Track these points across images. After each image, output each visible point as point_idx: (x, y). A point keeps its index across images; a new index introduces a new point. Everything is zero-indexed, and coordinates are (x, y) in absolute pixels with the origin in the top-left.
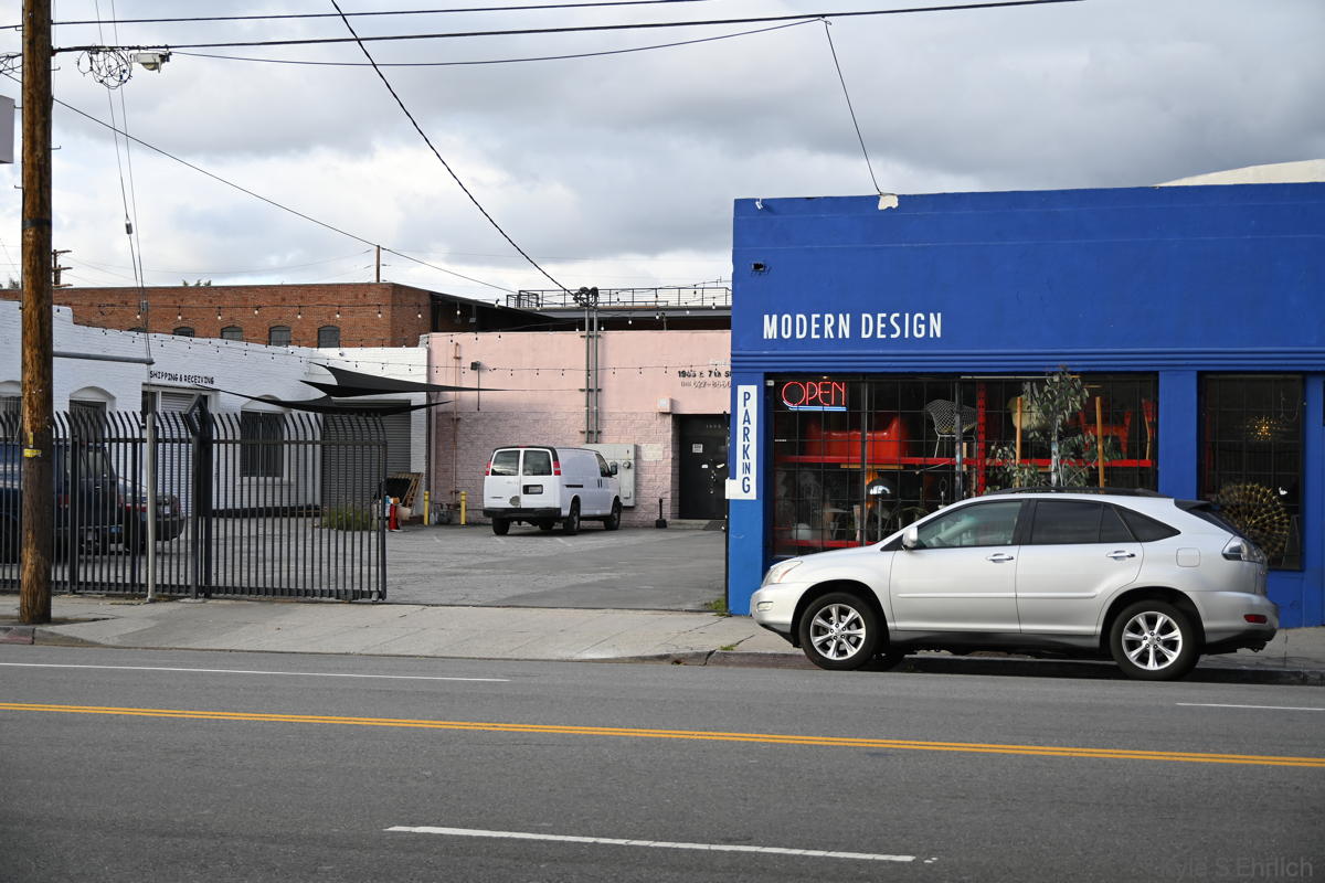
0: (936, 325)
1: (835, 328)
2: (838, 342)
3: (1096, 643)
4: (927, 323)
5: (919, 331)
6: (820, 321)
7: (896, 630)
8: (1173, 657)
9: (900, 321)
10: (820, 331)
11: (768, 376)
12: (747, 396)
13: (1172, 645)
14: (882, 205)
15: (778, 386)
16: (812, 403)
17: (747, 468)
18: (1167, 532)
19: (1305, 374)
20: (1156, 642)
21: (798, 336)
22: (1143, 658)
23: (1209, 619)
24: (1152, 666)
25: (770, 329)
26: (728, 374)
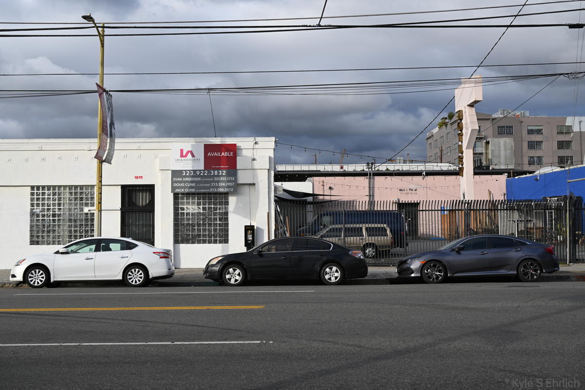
26: (416, 190)
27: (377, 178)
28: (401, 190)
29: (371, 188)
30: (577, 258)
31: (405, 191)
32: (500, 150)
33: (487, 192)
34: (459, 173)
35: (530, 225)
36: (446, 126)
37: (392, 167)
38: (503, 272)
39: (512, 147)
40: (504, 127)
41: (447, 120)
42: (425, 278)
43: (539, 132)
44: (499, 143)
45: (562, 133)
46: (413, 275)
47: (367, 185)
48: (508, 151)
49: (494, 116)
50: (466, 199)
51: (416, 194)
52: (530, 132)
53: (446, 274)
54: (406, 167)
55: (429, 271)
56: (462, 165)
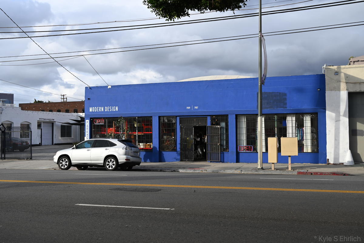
0: (117, 109)
1: (101, 110)
2: (101, 112)
3: (102, 164)
4: (115, 108)
5: (114, 110)
6: (99, 108)
7: (73, 163)
8: (114, 166)
9: (111, 108)
10: (99, 110)
11: (91, 118)
12: (87, 122)
13: (114, 165)
14: (108, 88)
15: (93, 120)
16: (99, 123)
17: (87, 135)
18: (115, 145)
19: (177, 116)
20: (111, 164)
21: (95, 111)
22: (109, 167)
23: (119, 160)
24: (111, 168)
25: (91, 110)
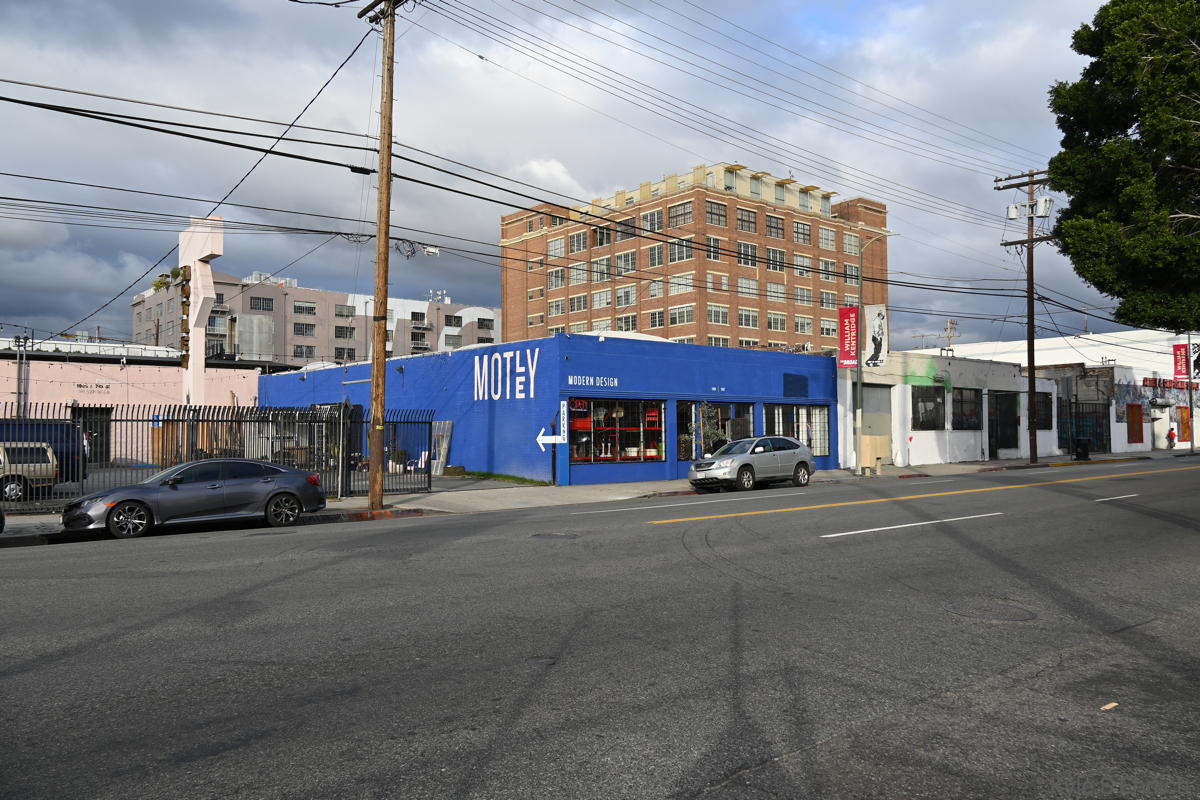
0: (616, 382)
1: (589, 382)
2: (590, 387)
4: (613, 381)
5: (611, 384)
6: (585, 379)
9: (607, 380)
10: (585, 383)
11: (570, 398)
12: (564, 405)
14: (600, 340)
15: (571, 402)
16: (579, 407)
17: (564, 431)
21: (579, 384)
25: (570, 382)
26: (107, 387)
27: (33, 364)
28: (80, 386)
29: (23, 381)
30: (352, 489)
31: (89, 388)
32: (252, 333)
33: (229, 395)
34: (181, 362)
35: (287, 444)
36: (167, 288)
37: (65, 347)
38: (244, 514)
39: (270, 329)
40: (258, 299)
41: (169, 280)
42: (114, 530)
43: (311, 311)
44: (252, 322)
45: (342, 316)
46: (91, 527)
47: (15, 375)
48: (264, 335)
49: (246, 281)
50: (192, 403)
51: (108, 392)
52: (298, 310)
53: (151, 521)
54: (93, 349)
55: (121, 517)
56: (187, 351)
